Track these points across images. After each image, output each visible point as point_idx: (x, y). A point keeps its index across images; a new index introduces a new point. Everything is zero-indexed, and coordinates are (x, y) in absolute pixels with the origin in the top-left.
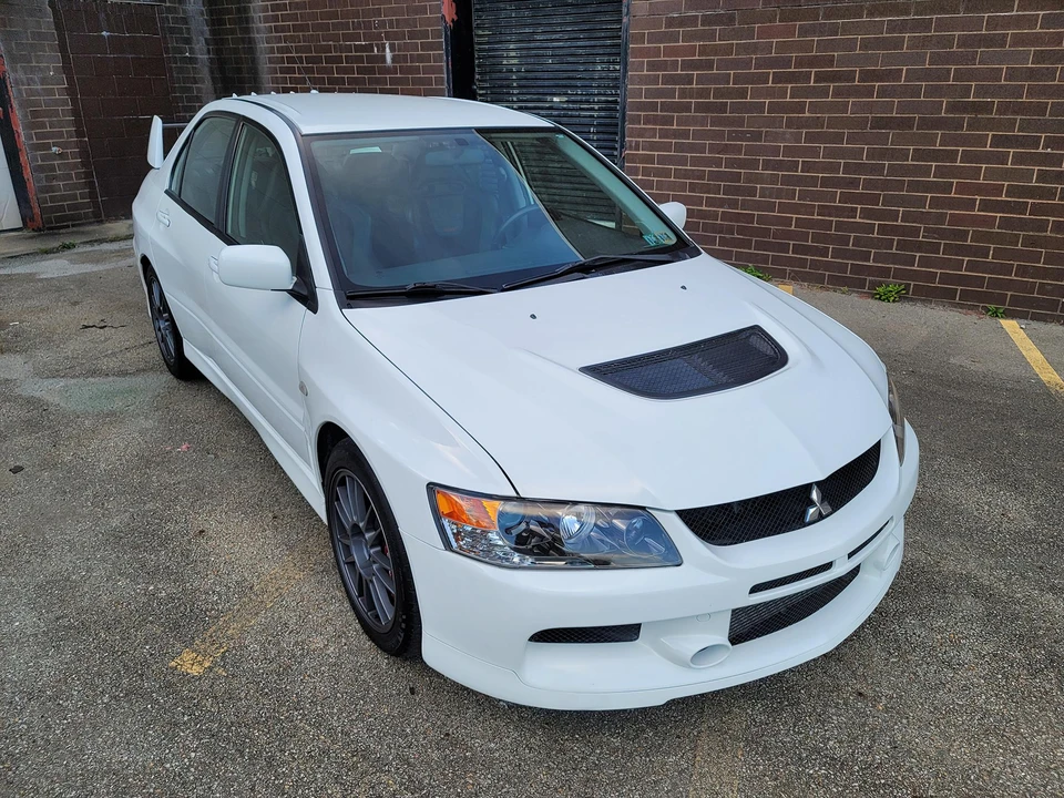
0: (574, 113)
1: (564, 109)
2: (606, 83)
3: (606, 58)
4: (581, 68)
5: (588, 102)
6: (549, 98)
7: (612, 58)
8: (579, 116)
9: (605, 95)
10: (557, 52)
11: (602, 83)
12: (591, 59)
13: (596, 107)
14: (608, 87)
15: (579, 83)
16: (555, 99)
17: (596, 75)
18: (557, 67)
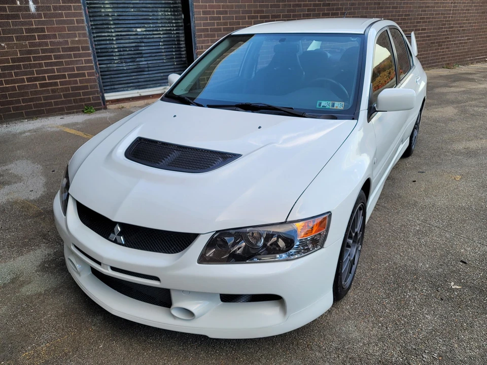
0: (150, 36)
1: (144, 35)
2: (165, 21)
3: (163, 9)
4: (151, 14)
5: (157, 31)
6: (134, 29)
7: (166, 9)
8: (153, 38)
9: (165, 27)
10: (136, 6)
11: (163, 21)
12: (155, 9)
13: (162, 33)
14: (166, 23)
15: (150, 21)
16: (138, 30)
17: (159, 17)
18: (136, 13)
